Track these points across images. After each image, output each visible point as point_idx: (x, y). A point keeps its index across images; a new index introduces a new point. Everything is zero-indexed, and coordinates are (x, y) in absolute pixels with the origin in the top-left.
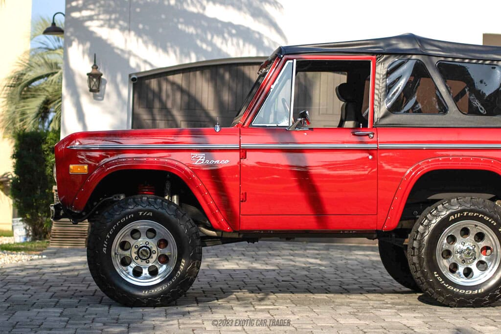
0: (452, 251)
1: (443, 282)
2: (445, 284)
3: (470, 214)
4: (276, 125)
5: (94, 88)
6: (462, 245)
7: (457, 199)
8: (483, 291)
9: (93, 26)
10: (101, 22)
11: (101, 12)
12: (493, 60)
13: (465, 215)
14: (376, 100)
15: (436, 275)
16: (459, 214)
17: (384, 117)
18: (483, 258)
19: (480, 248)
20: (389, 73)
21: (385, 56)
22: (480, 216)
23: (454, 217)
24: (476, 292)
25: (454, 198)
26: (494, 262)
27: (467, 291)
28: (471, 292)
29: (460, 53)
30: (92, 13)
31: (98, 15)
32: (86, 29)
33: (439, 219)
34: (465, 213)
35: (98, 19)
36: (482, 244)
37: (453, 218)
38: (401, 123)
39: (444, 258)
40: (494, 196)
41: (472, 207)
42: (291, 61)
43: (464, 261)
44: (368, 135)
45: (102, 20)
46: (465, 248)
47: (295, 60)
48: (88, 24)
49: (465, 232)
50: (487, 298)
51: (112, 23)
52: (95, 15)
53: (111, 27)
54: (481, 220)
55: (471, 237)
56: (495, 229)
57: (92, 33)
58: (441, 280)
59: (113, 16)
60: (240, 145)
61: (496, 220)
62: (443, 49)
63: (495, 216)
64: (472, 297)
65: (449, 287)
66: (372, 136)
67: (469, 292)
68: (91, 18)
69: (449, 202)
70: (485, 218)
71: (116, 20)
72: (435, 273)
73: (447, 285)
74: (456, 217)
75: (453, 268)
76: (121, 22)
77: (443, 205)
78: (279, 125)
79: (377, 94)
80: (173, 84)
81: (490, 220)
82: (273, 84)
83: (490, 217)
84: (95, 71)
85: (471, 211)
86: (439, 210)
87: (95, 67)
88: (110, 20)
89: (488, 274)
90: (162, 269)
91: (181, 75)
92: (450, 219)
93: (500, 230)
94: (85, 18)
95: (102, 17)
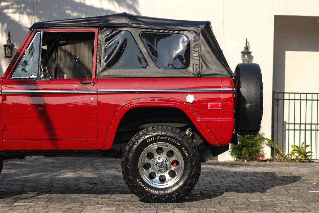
0: (151, 164)
1: (143, 186)
2: (144, 187)
3: (161, 138)
4: (28, 77)
5: (9, 55)
6: (160, 158)
7: (153, 128)
8: (171, 191)
9: (10, 12)
10: (15, 10)
11: (14, 3)
12: (180, 30)
13: (158, 138)
14: (98, 59)
15: (138, 181)
16: (154, 138)
17: (103, 71)
18: (173, 168)
19: (171, 162)
20: (107, 40)
21: (105, 28)
22: (168, 139)
23: (150, 140)
24: (166, 192)
25: (150, 127)
26: (179, 172)
27: (160, 192)
28: (162, 192)
29: (157, 26)
30: (9, 4)
31: (12, 5)
32: (5, 15)
33: (140, 141)
34: (158, 137)
35: (12, 8)
36: (172, 159)
37: (150, 141)
38: (114, 75)
39: (145, 168)
40: (186, 125)
41: (163, 133)
42: (40, 33)
43: (159, 171)
44: (90, 83)
45: (15, 8)
46: (159, 161)
47: (42, 32)
48: (6, 11)
49: (160, 150)
50: (174, 196)
51: (22, 10)
52: (10, 5)
53: (22, 13)
54: (170, 142)
55: (164, 154)
56: (179, 148)
57: (9, 17)
58: (142, 184)
59: (23, 5)
60: (2, 91)
61: (179, 142)
62: (145, 23)
63: (179, 139)
64: (164, 195)
65: (147, 189)
66: (92, 84)
67: (161, 192)
68: (7, 7)
69: (147, 130)
70: (172, 140)
71: (25, 8)
72: (137, 179)
74: (151, 140)
75: (152, 176)
76: (28, 10)
77: (143, 132)
78: (30, 77)
79: (98, 55)
80: (65, 51)
81: (176, 142)
82: (27, 48)
83: (176, 140)
84: (9, 44)
85: (162, 136)
86: (140, 135)
87: (9, 41)
88: (21, 8)
89: (175, 180)
91: (70, 45)
92: (148, 142)
93: (183, 149)
94: (4, 8)
95: (15, 6)
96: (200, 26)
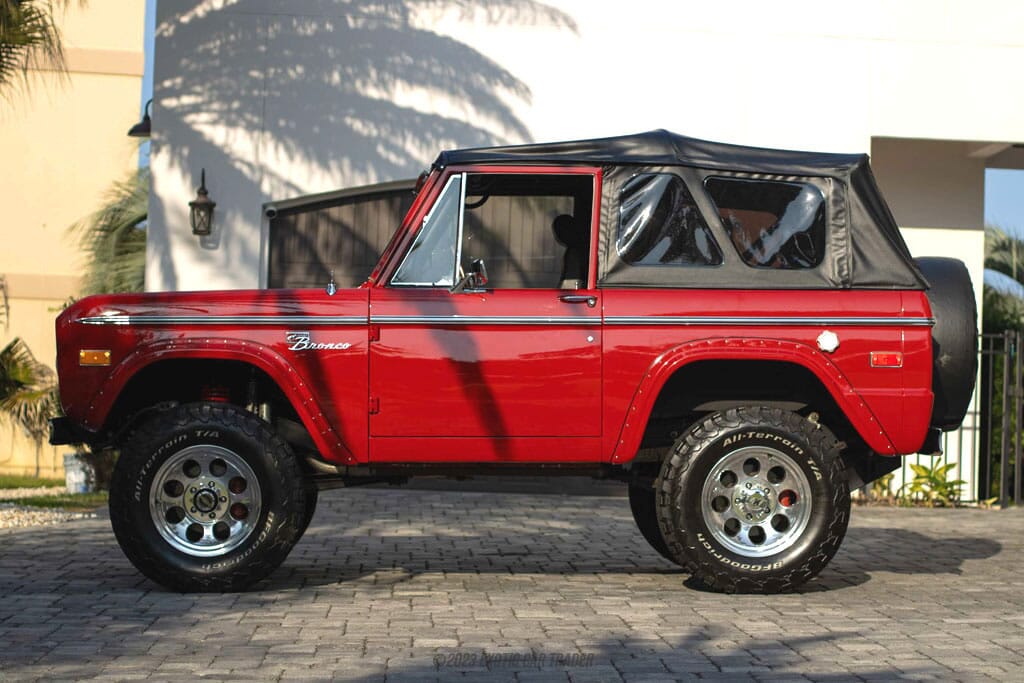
0: (730, 498)
1: (713, 551)
2: (716, 555)
3: (758, 436)
4: (431, 284)
5: (202, 228)
6: (748, 488)
7: (738, 411)
8: (780, 565)
9: (201, 122)
10: (214, 116)
11: (214, 98)
12: (800, 175)
13: (750, 437)
14: (602, 242)
15: (701, 540)
16: (740, 436)
17: (615, 270)
18: (783, 510)
19: (778, 493)
20: (623, 198)
21: (617, 168)
22: (775, 439)
23: (732, 439)
24: (769, 567)
25: (732, 409)
26: (800, 516)
27: (753, 567)
28: (760, 568)
29: (744, 164)
30: (199, 100)
31: (210, 102)
32: (188, 127)
33: (706, 444)
34: (751, 434)
35: (208, 111)
36: (780, 487)
37: (730, 442)
38: (643, 281)
39: (716, 510)
40: (804, 405)
41: (762, 424)
42: (459, 176)
43: (750, 515)
44: (586, 301)
45: (215, 111)
46: (751, 493)
47: (465, 175)
48: (191, 118)
49: (752, 466)
50: (787, 578)
51: (233, 116)
52: (203, 103)
53: (231, 124)
54: (779, 446)
55: (762, 475)
56: (801, 461)
57: (200, 134)
58: (709, 547)
59: (236, 105)
60: (369, 318)
61: (802, 445)
62: (715, 156)
63: (802, 439)
64: (762, 575)
65: (723, 560)
66: (592, 302)
67: (757, 567)
68: (196, 109)
69: (724, 415)
70: (784, 442)
71: (240, 112)
72: (700, 535)
73: (719, 557)
74: (734, 441)
75: (732, 529)
76: (249, 116)
77: (713, 420)
78: (436, 284)
79: (603, 232)
81: (792, 446)
82: (427, 214)
83: (793, 441)
84: (202, 200)
85: (760, 430)
86: (706, 429)
87: (203, 192)
88: (229, 111)
89: (788, 539)
90: (236, 528)
91: (353, 206)
92: (725, 444)
93: (810, 462)
94: (186, 109)
95: (216, 106)
96: (849, 165)
